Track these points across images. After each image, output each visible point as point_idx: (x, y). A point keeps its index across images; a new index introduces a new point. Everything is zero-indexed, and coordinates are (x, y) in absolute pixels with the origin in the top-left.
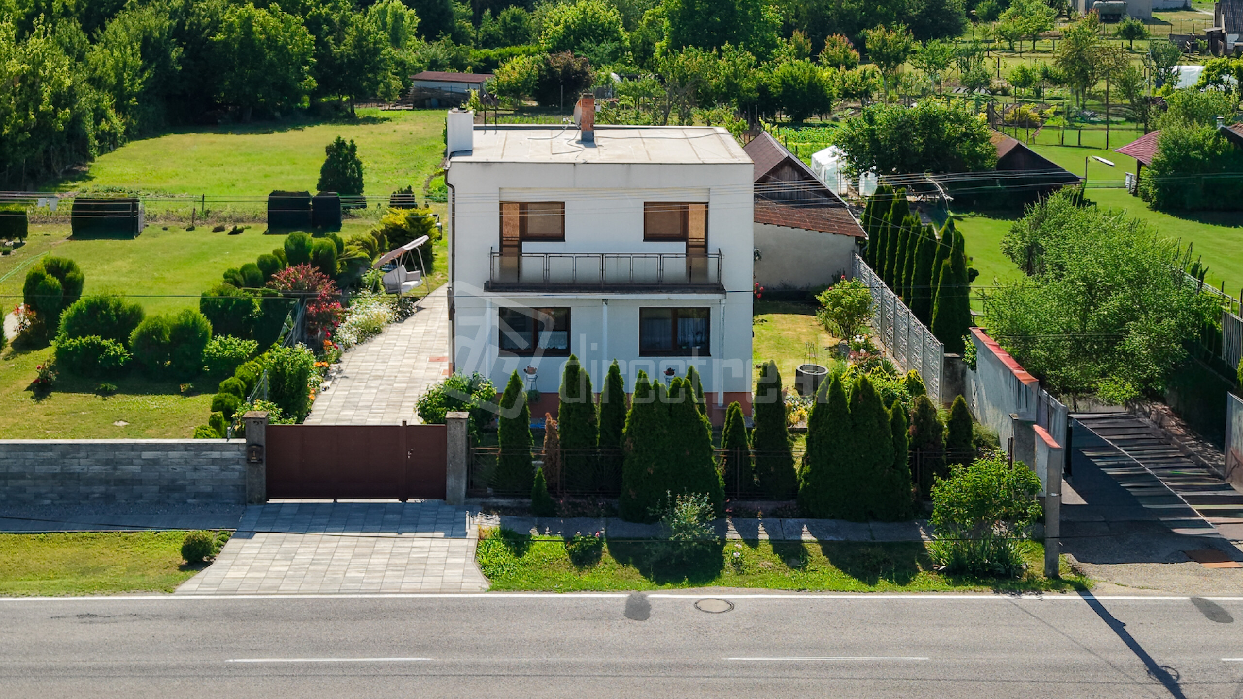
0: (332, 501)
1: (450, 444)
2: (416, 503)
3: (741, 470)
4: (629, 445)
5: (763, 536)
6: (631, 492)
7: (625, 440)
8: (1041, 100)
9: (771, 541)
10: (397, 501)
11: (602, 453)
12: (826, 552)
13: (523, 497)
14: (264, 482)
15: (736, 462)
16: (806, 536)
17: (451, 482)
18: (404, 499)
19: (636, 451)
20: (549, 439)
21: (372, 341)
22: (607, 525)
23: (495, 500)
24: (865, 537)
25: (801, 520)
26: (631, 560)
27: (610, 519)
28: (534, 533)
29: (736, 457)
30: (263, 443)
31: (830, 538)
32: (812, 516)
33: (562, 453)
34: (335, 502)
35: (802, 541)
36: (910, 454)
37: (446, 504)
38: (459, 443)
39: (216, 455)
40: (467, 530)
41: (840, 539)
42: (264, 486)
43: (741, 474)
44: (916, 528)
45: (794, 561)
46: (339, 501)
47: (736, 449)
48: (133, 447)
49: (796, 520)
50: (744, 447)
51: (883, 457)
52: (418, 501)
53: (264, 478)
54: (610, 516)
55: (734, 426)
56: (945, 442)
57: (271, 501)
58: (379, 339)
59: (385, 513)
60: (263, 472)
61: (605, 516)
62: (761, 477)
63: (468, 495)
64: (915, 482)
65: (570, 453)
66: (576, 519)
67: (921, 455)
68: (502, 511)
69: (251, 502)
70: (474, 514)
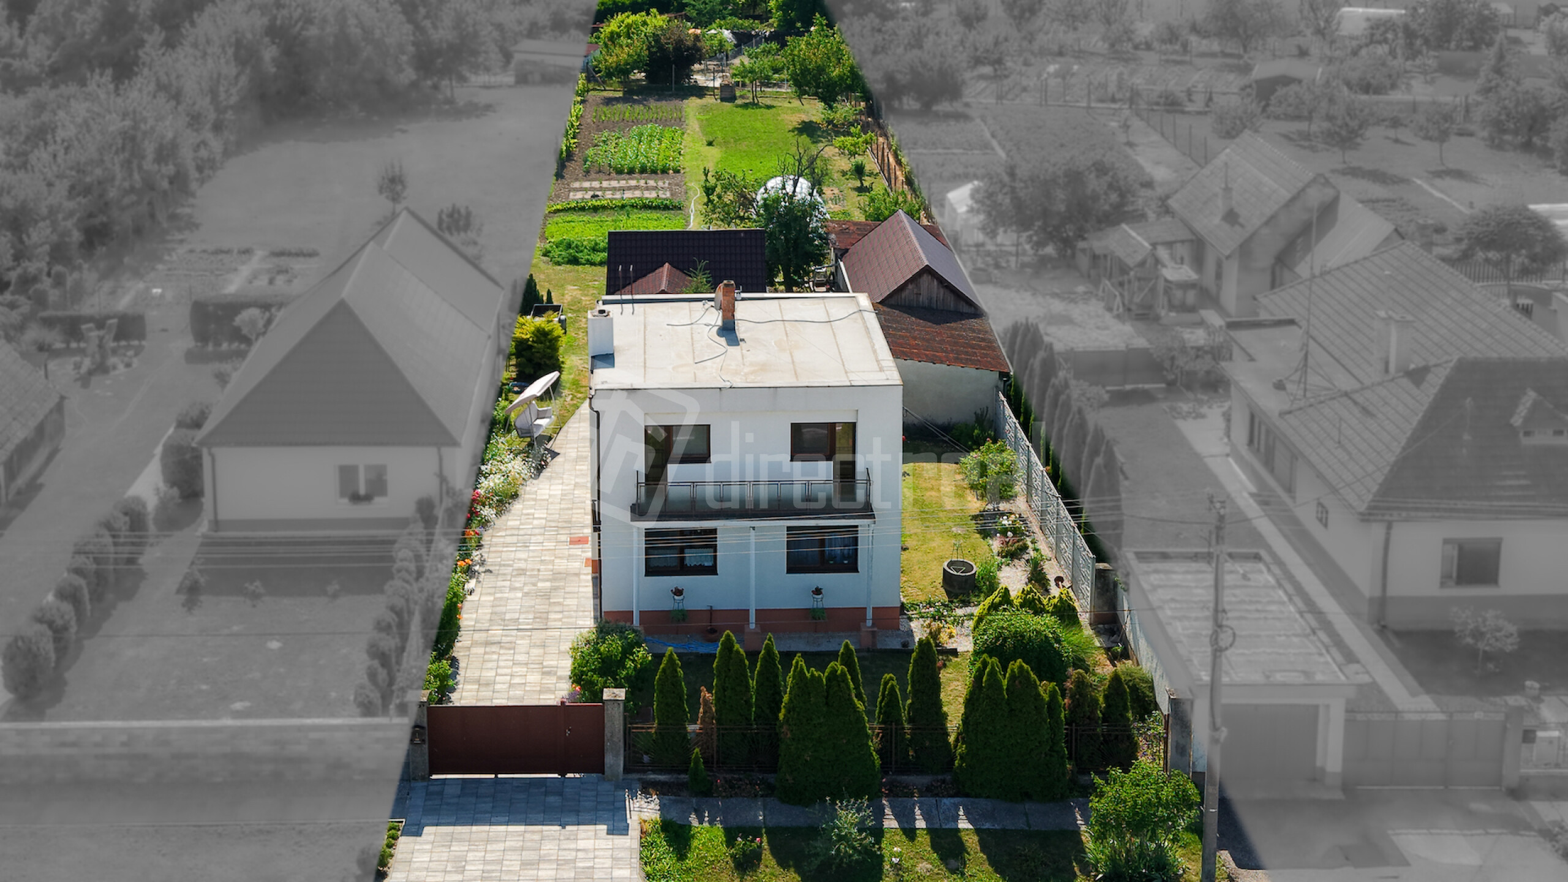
0: (493, 776)
1: (607, 724)
2: (575, 778)
3: (896, 743)
4: (786, 732)
5: (921, 824)
6: (788, 777)
7: (781, 727)
8: (1187, 58)
9: (930, 830)
10: (556, 776)
11: (757, 729)
12: (984, 847)
13: (680, 772)
14: (427, 761)
15: (891, 736)
16: (964, 824)
17: (609, 759)
18: (563, 774)
19: (793, 739)
20: (705, 712)
21: (509, 511)
22: (764, 809)
23: (652, 776)
24: (1021, 824)
25: (957, 800)
26: (791, 863)
27: (768, 799)
28: (693, 820)
29: (891, 732)
30: (425, 725)
31: (987, 826)
32: (967, 795)
33: (718, 729)
34: (496, 777)
35: (958, 830)
36: (1066, 729)
37: (604, 779)
38: (616, 722)
39: (379, 734)
40: (629, 821)
41: (997, 827)
42: (427, 765)
43: (896, 747)
44: (1071, 809)
45: (953, 863)
46: (500, 776)
47: (891, 725)
48: (299, 729)
49: (952, 800)
50: (899, 722)
51: (1039, 743)
52: (577, 776)
53: (427, 757)
54: (767, 796)
55: (890, 701)
56: (1101, 715)
57: (434, 777)
58: (517, 507)
59: (546, 794)
60: (426, 751)
61: (762, 796)
62: (916, 752)
63: (627, 770)
64: (1070, 758)
65: (726, 729)
66: (734, 800)
67: (1076, 730)
68: (662, 789)
69: (414, 779)
70: (633, 796)
